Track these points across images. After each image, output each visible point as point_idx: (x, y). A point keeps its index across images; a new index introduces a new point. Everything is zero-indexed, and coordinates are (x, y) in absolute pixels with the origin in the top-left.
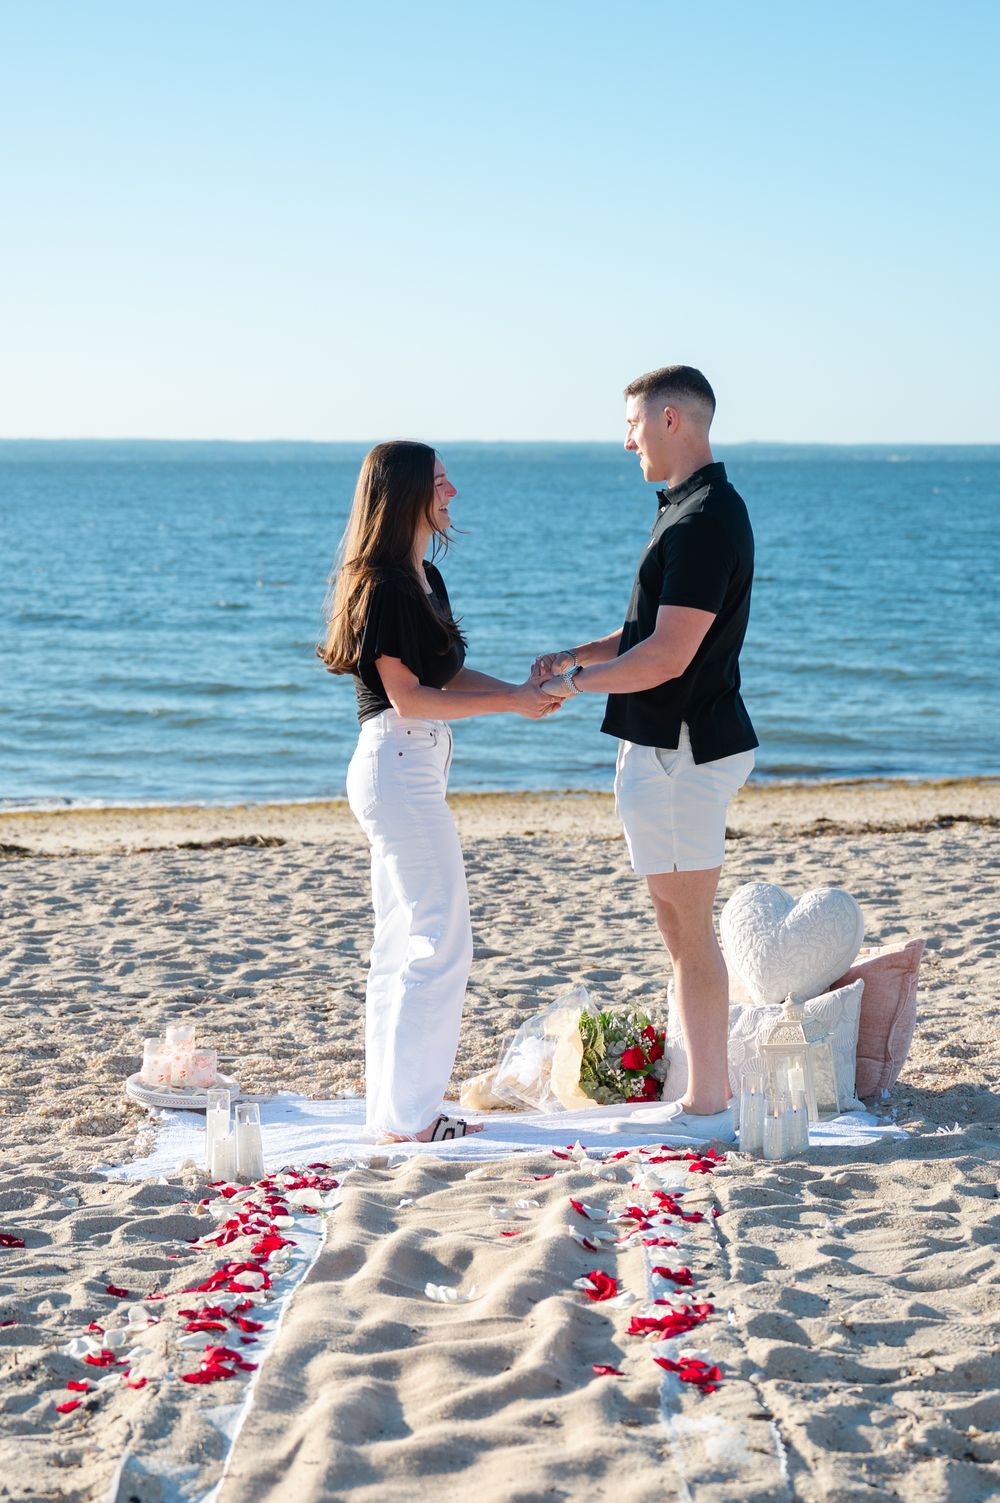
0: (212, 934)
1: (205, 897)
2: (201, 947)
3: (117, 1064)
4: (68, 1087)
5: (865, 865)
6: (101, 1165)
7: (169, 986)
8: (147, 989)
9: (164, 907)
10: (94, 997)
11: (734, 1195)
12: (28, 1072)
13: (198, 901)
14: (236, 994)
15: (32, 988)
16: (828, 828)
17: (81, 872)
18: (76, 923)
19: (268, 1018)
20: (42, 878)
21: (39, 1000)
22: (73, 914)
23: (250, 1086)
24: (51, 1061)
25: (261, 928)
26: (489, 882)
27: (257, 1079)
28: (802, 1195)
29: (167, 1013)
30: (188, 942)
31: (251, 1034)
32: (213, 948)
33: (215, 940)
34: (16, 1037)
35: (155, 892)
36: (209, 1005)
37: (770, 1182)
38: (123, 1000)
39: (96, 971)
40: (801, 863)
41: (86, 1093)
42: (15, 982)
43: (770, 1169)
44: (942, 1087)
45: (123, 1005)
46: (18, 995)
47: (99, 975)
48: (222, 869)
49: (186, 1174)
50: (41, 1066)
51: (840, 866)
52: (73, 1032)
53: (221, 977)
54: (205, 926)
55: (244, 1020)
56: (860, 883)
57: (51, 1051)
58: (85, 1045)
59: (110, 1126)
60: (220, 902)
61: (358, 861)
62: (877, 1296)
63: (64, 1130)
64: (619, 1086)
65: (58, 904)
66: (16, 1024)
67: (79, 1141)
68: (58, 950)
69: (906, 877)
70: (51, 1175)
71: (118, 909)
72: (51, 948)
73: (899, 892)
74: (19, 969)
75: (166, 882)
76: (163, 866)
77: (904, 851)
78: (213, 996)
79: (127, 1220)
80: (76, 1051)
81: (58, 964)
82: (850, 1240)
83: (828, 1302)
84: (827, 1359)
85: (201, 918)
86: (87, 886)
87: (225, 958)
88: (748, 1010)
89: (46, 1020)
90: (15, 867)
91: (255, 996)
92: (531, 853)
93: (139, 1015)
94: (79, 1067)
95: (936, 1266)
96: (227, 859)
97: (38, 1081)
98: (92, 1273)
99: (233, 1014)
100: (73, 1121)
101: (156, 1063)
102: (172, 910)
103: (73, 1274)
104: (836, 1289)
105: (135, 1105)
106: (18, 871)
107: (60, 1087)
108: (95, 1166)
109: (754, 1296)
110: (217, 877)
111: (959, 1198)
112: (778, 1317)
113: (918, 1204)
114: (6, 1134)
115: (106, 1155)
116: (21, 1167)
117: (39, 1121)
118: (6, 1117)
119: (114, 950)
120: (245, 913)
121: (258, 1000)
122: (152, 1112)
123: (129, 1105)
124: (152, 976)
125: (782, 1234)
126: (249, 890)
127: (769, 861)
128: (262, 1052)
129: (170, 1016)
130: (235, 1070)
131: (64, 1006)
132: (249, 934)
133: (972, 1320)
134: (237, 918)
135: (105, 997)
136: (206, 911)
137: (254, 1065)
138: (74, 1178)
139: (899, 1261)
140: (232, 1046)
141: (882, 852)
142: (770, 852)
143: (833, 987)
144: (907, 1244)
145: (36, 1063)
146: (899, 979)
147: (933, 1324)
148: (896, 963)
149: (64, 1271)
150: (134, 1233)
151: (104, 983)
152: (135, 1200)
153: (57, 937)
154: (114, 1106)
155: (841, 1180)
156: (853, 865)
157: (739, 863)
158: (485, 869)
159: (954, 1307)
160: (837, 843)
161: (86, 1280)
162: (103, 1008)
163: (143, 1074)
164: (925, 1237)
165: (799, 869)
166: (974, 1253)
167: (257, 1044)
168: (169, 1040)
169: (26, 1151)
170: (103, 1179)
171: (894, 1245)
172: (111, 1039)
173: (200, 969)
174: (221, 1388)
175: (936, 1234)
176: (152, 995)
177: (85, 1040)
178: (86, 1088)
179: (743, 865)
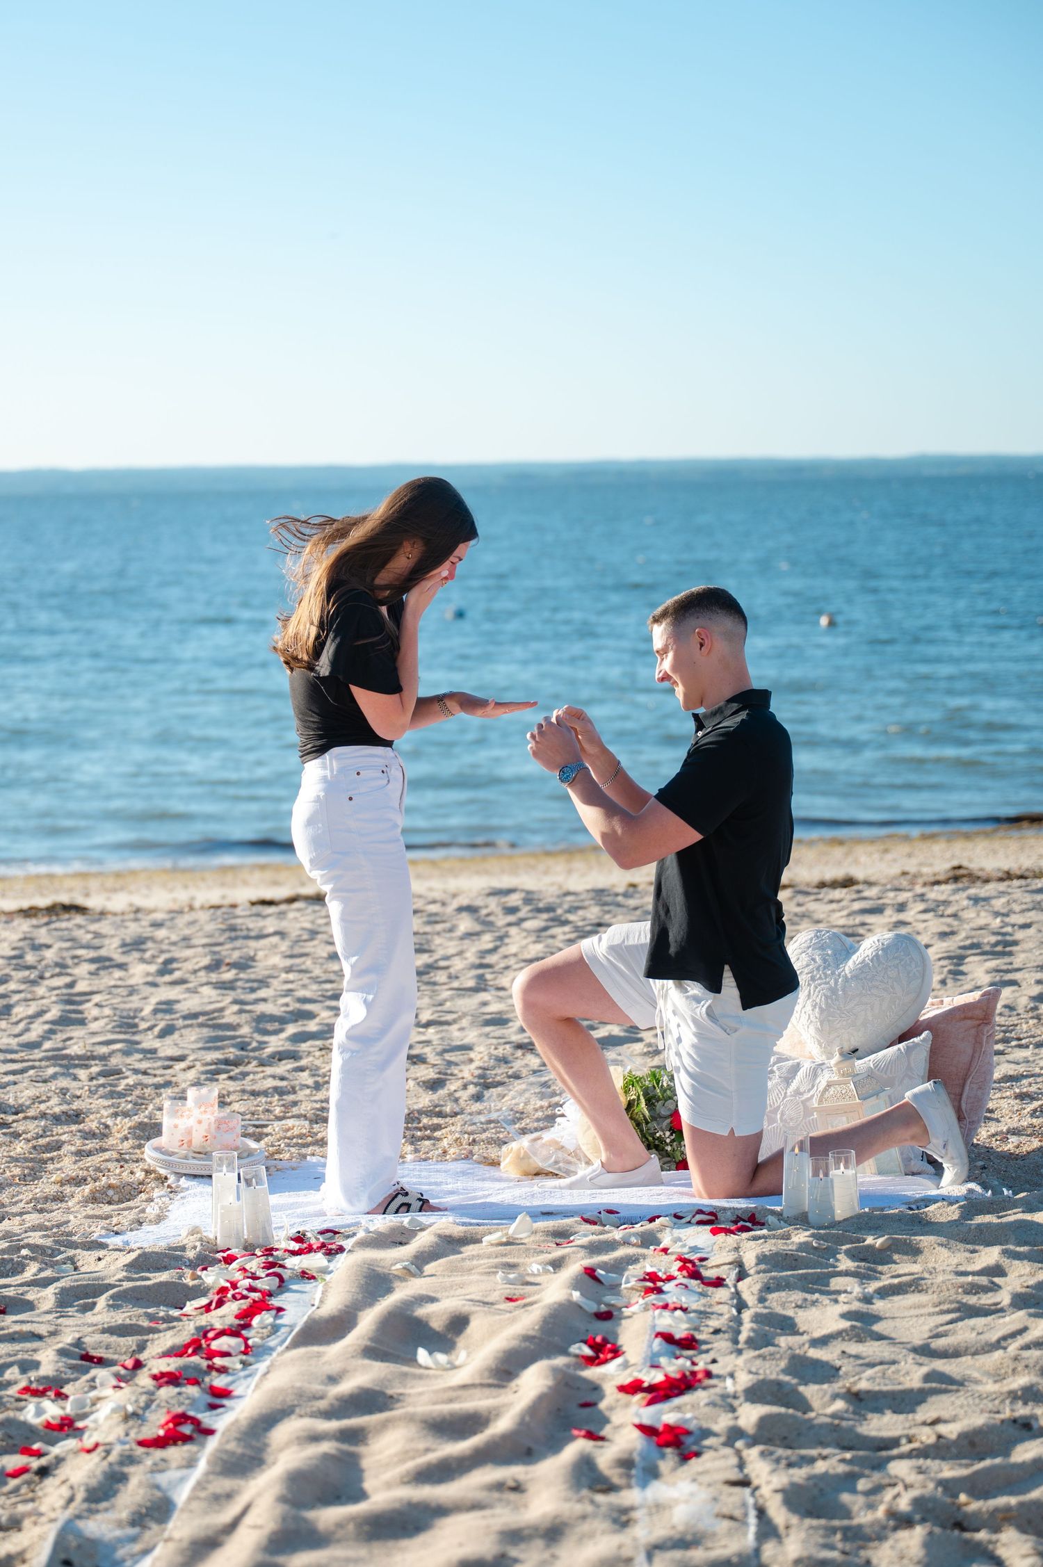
0: (262, 993)
1: (260, 954)
2: (248, 1008)
3: (143, 1130)
4: (89, 1154)
5: (983, 914)
6: (103, 1232)
7: (209, 1049)
8: (186, 1052)
9: (215, 966)
10: (128, 1060)
11: (762, 1259)
12: (48, 1139)
13: (253, 959)
14: (280, 1056)
15: (64, 1052)
16: (964, 876)
17: (133, 930)
18: (119, 983)
19: (310, 1082)
20: (89, 936)
21: (67, 1063)
22: (118, 973)
23: (279, 1152)
24: (74, 1128)
25: (315, 987)
26: (568, 936)
27: (288, 1145)
28: (838, 1260)
29: (203, 1077)
30: (235, 1002)
31: (291, 1097)
32: (261, 1008)
33: (264, 1000)
34: (40, 1103)
35: (207, 950)
36: (250, 1068)
37: (804, 1246)
38: (159, 1064)
39: (134, 1033)
40: (912, 913)
41: (107, 1161)
42: (47, 1045)
43: (808, 1233)
44: (1025, 1149)
45: (158, 1068)
46: (47, 1059)
47: (137, 1038)
48: (283, 925)
49: (189, 1241)
50: (63, 1132)
51: (955, 916)
52: (101, 1097)
53: (266, 1038)
54: (255, 985)
55: (284, 1083)
56: (973, 933)
57: (76, 1117)
58: (111, 1110)
59: (126, 1193)
60: (276, 960)
61: (431, 915)
62: (894, 1362)
63: (78, 1197)
64: (669, 1148)
65: (104, 964)
66: (42, 1088)
67: (90, 1210)
68: (95, 1012)
69: (1026, 926)
70: (48, 1242)
71: (166, 969)
72: (90, 1010)
73: (1015, 943)
74: (52, 1032)
75: (221, 940)
76: (222, 923)
77: (1028, 898)
78: (255, 1058)
79: (114, 1286)
80: (102, 1117)
81: (94, 1026)
82: (879, 1306)
83: (840, 1368)
84: (821, 1426)
85: (253, 976)
86: (136, 944)
87: (272, 1018)
88: (806, 1065)
89: (75, 1084)
90: (64, 925)
91: (301, 1058)
92: (619, 905)
93: (174, 1079)
94: (103, 1133)
95: (966, 1332)
96: (291, 915)
97: (59, 1148)
98: (67, 1339)
99: (274, 1077)
100: (87, 1189)
101: (176, 1126)
102: (224, 968)
103: (48, 1340)
104: (850, 1356)
105: (154, 1171)
106: (67, 929)
107: (80, 1154)
108: (97, 1232)
109: (759, 1362)
110: (276, 933)
111: (1005, 1262)
112: (779, 1384)
113: (961, 1268)
114: (16, 1203)
115: (114, 1223)
116: (23, 1236)
117: (52, 1189)
118: (18, 1185)
119: (155, 1011)
120: (301, 971)
121: (303, 1062)
122: (172, 1179)
123: (148, 1172)
124: (193, 1038)
125: (805, 1300)
126: (309, 947)
127: (878, 910)
128: (298, 1116)
129: (207, 1079)
130: (267, 1135)
131: (95, 1070)
132: (302, 993)
133: (990, 1387)
134: (291, 976)
135: (141, 1060)
136: (259, 971)
137: (288, 1130)
138: (74, 1245)
139: (926, 1328)
140: (268, 1111)
141: (1003, 900)
142: (881, 902)
143: (902, 1038)
144: (937, 1309)
145: (59, 1129)
146: (973, 1031)
147: (946, 1391)
148: (970, 1014)
149: (39, 1337)
150: (122, 1299)
151: (140, 1046)
152: (130, 1267)
153: (97, 998)
154: (132, 1173)
155: (882, 1244)
156: (969, 914)
157: (845, 913)
158: (566, 923)
159: (976, 1375)
160: (956, 891)
161: (60, 1346)
162: (136, 1071)
163: (163, 1141)
164: (958, 1302)
165: (909, 919)
166: (1014, 1316)
167: (294, 1109)
168: (190, 1102)
169: (33, 1219)
170: (103, 1246)
171: (922, 1311)
172: (139, 1105)
173: (245, 1030)
174: (175, 1453)
175: (972, 1300)
176: (191, 1058)
177: (113, 1105)
178: (107, 1155)
179: (849, 915)
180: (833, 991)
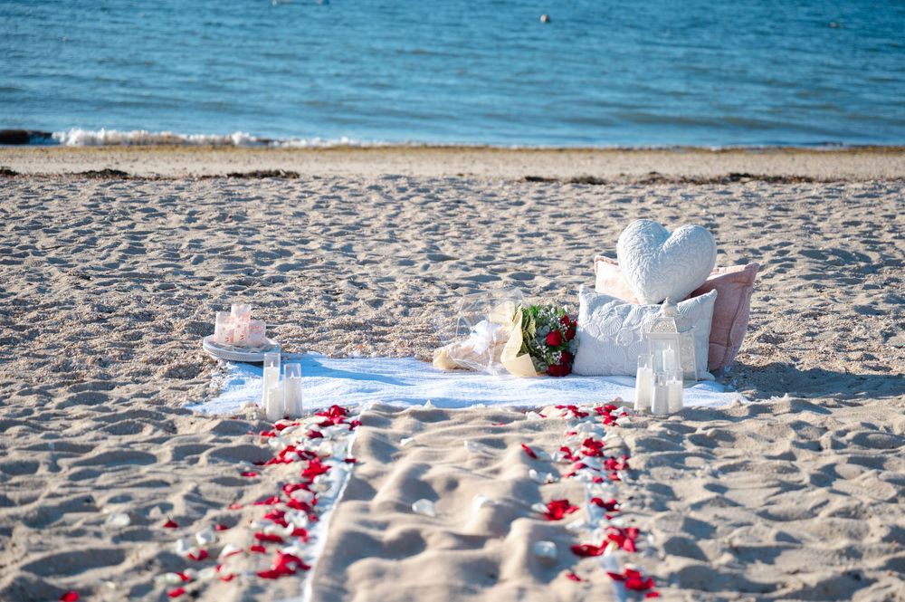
0: (256, 237)
1: (250, 211)
2: (249, 247)
3: (194, 327)
4: (161, 342)
5: (693, 206)
6: (188, 402)
7: (227, 273)
8: (213, 275)
9: (222, 218)
10: (177, 279)
11: (639, 443)
12: (133, 331)
13: (245, 214)
14: (274, 280)
15: (134, 271)
16: (658, 178)
17: (165, 191)
18: (163, 226)
19: (296, 298)
20: (139, 194)
21: (140, 279)
22: (161, 220)
23: (288, 347)
24: (149, 324)
25: (289, 235)
26: (441, 208)
27: (291, 342)
28: (684, 444)
29: (227, 292)
30: (240, 243)
31: (286, 309)
32: (257, 247)
33: (258, 242)
34: (124, 305)
35: (216, 206)
36: (255, 287)
37: (662, 434)
38: (197, 282)
39: (178, 261)
40: (650, 203)
41: (175, 348)
42: (122, 266)
43: (660, 424)
44: (763, 364)
45: (197, 285)
46: (125, 276)
47: (180, 264)
48: (260, 193)
49: (249, 411)
50: (143, 326)
51: (675, 206)
52: (164, 303)
53: (262, 268)
54: (251, 232)
55: (280, 299)
56: (691, 218)
57: (149, 316)
58: (172, 313)
59: (190, 372)
60: (260, 215)
61: (352, 190)
62: (750, 524)
63: (160, 373)
64: (545, 357)
65: (151, 213)
66: (124, 296)
67: (170, 383)
68: (151, 245)
69: (721, 215)
70: (153, 408)
71: (191, 218)
72: (147, 243)
73: (717, 226)
74: (125, 257)
75: (223, 201)
76: (220, 189)
77: (717, 197)
78: (259, 281)
79: (211, 447)
80: (166, 317)
81: (152, 255)
82: (723, 479)
83: (715, 528)
84: (725, 575)
85: (248, 226)
86: (169, 201)
87: (265, 254)
88: (635, 308)
89: (144, 294)
90: (120, 186)
91: (286, 282)
92: (467, 190)
93: (209, 293)
94: (168, 328)
95: (787, 502)
96: (264, 186)
97: (140, 337)
98: (188, 487)
99: (273, 294)
100: (166, 367)
101: (224, 329)
102: (228, 220)
103: (175, 487)
104: (720, 518)
105: (209, 358)
106: (123, 189)
107: (156, 342)
108: (184, 402)
109: (664, 522)
110: (257, 198)
111: (795, 450)
112: (684, 540)
113: (766, 453)
114: (119, 375)
115: (190, 394)
116: (131, 401)
117: (142, 367)
118: (118, 362)
119: (190, 247)
120: (278, 224)
121: (289, 285)
122: (221, 363)
123: (204, 358)
124: (216, 266)
125: (675, 474)
126: (279, 208)
127: (628, 200)
128: (293, 322)
129: (230, 294)
130: (276, 334)
131: (157, 284)
132: (281, 238)
133: (821, 546)
134: (272, 227)
135: (184, 279)
136: (251, 222)
137: (289, 331)
138: (169, 411)
139: (761, 497)
140: (273, 317)
141: (703, 197)
142: (628, 195)
143: (693, 294)
144: (765, 484)
145: (138, 324)
146: (740, 290)
147: (794, 548)
148: (739, 279)
149: (167, 484)
150: (217, 457)
151: (183, 269)
152: (214, 430)
153: (151, 236)
154: (194, 357)
155: (711, 434)
156: (684, 206)
157: (608, 201)
158: (437, 200)
159: (806, 535)
160: (672, 190)
161: (184, 492)
162: (184, 287)
163: (214, 337)
164: (779, 480)
165: (649, 208)
166: (814, 493)
167: (290, 316)
168: (233, 313)
169: (135, 388)
170: (190, 413)
171: (755, 485)
172: (189, 309)
173: (249, 262)
174: (286, 583)
175: (784, 478)
176: (217, 279)
177: (172, 309)
178: (174, 343)
179: (611, 203)
180: (655, 261)
